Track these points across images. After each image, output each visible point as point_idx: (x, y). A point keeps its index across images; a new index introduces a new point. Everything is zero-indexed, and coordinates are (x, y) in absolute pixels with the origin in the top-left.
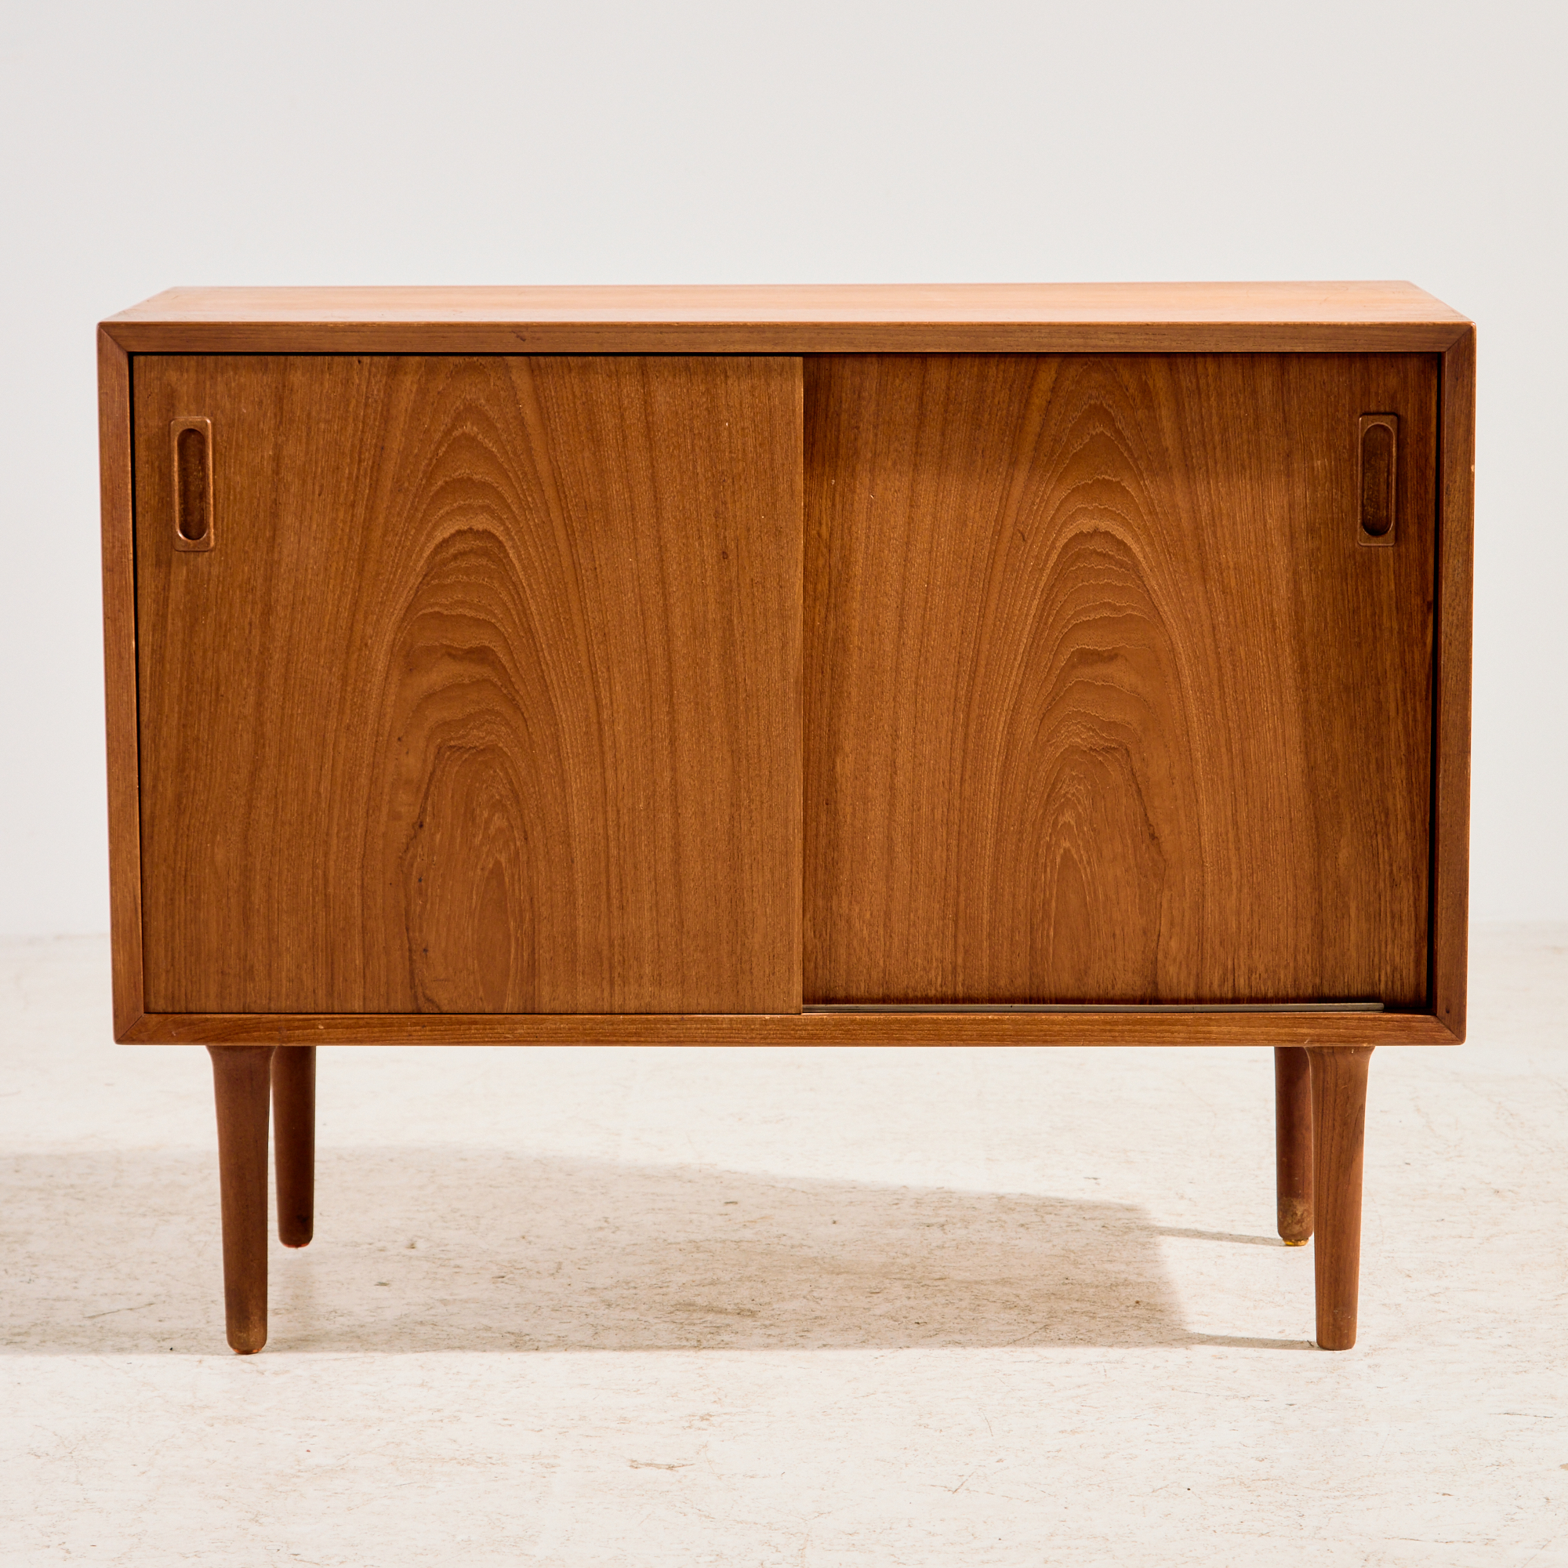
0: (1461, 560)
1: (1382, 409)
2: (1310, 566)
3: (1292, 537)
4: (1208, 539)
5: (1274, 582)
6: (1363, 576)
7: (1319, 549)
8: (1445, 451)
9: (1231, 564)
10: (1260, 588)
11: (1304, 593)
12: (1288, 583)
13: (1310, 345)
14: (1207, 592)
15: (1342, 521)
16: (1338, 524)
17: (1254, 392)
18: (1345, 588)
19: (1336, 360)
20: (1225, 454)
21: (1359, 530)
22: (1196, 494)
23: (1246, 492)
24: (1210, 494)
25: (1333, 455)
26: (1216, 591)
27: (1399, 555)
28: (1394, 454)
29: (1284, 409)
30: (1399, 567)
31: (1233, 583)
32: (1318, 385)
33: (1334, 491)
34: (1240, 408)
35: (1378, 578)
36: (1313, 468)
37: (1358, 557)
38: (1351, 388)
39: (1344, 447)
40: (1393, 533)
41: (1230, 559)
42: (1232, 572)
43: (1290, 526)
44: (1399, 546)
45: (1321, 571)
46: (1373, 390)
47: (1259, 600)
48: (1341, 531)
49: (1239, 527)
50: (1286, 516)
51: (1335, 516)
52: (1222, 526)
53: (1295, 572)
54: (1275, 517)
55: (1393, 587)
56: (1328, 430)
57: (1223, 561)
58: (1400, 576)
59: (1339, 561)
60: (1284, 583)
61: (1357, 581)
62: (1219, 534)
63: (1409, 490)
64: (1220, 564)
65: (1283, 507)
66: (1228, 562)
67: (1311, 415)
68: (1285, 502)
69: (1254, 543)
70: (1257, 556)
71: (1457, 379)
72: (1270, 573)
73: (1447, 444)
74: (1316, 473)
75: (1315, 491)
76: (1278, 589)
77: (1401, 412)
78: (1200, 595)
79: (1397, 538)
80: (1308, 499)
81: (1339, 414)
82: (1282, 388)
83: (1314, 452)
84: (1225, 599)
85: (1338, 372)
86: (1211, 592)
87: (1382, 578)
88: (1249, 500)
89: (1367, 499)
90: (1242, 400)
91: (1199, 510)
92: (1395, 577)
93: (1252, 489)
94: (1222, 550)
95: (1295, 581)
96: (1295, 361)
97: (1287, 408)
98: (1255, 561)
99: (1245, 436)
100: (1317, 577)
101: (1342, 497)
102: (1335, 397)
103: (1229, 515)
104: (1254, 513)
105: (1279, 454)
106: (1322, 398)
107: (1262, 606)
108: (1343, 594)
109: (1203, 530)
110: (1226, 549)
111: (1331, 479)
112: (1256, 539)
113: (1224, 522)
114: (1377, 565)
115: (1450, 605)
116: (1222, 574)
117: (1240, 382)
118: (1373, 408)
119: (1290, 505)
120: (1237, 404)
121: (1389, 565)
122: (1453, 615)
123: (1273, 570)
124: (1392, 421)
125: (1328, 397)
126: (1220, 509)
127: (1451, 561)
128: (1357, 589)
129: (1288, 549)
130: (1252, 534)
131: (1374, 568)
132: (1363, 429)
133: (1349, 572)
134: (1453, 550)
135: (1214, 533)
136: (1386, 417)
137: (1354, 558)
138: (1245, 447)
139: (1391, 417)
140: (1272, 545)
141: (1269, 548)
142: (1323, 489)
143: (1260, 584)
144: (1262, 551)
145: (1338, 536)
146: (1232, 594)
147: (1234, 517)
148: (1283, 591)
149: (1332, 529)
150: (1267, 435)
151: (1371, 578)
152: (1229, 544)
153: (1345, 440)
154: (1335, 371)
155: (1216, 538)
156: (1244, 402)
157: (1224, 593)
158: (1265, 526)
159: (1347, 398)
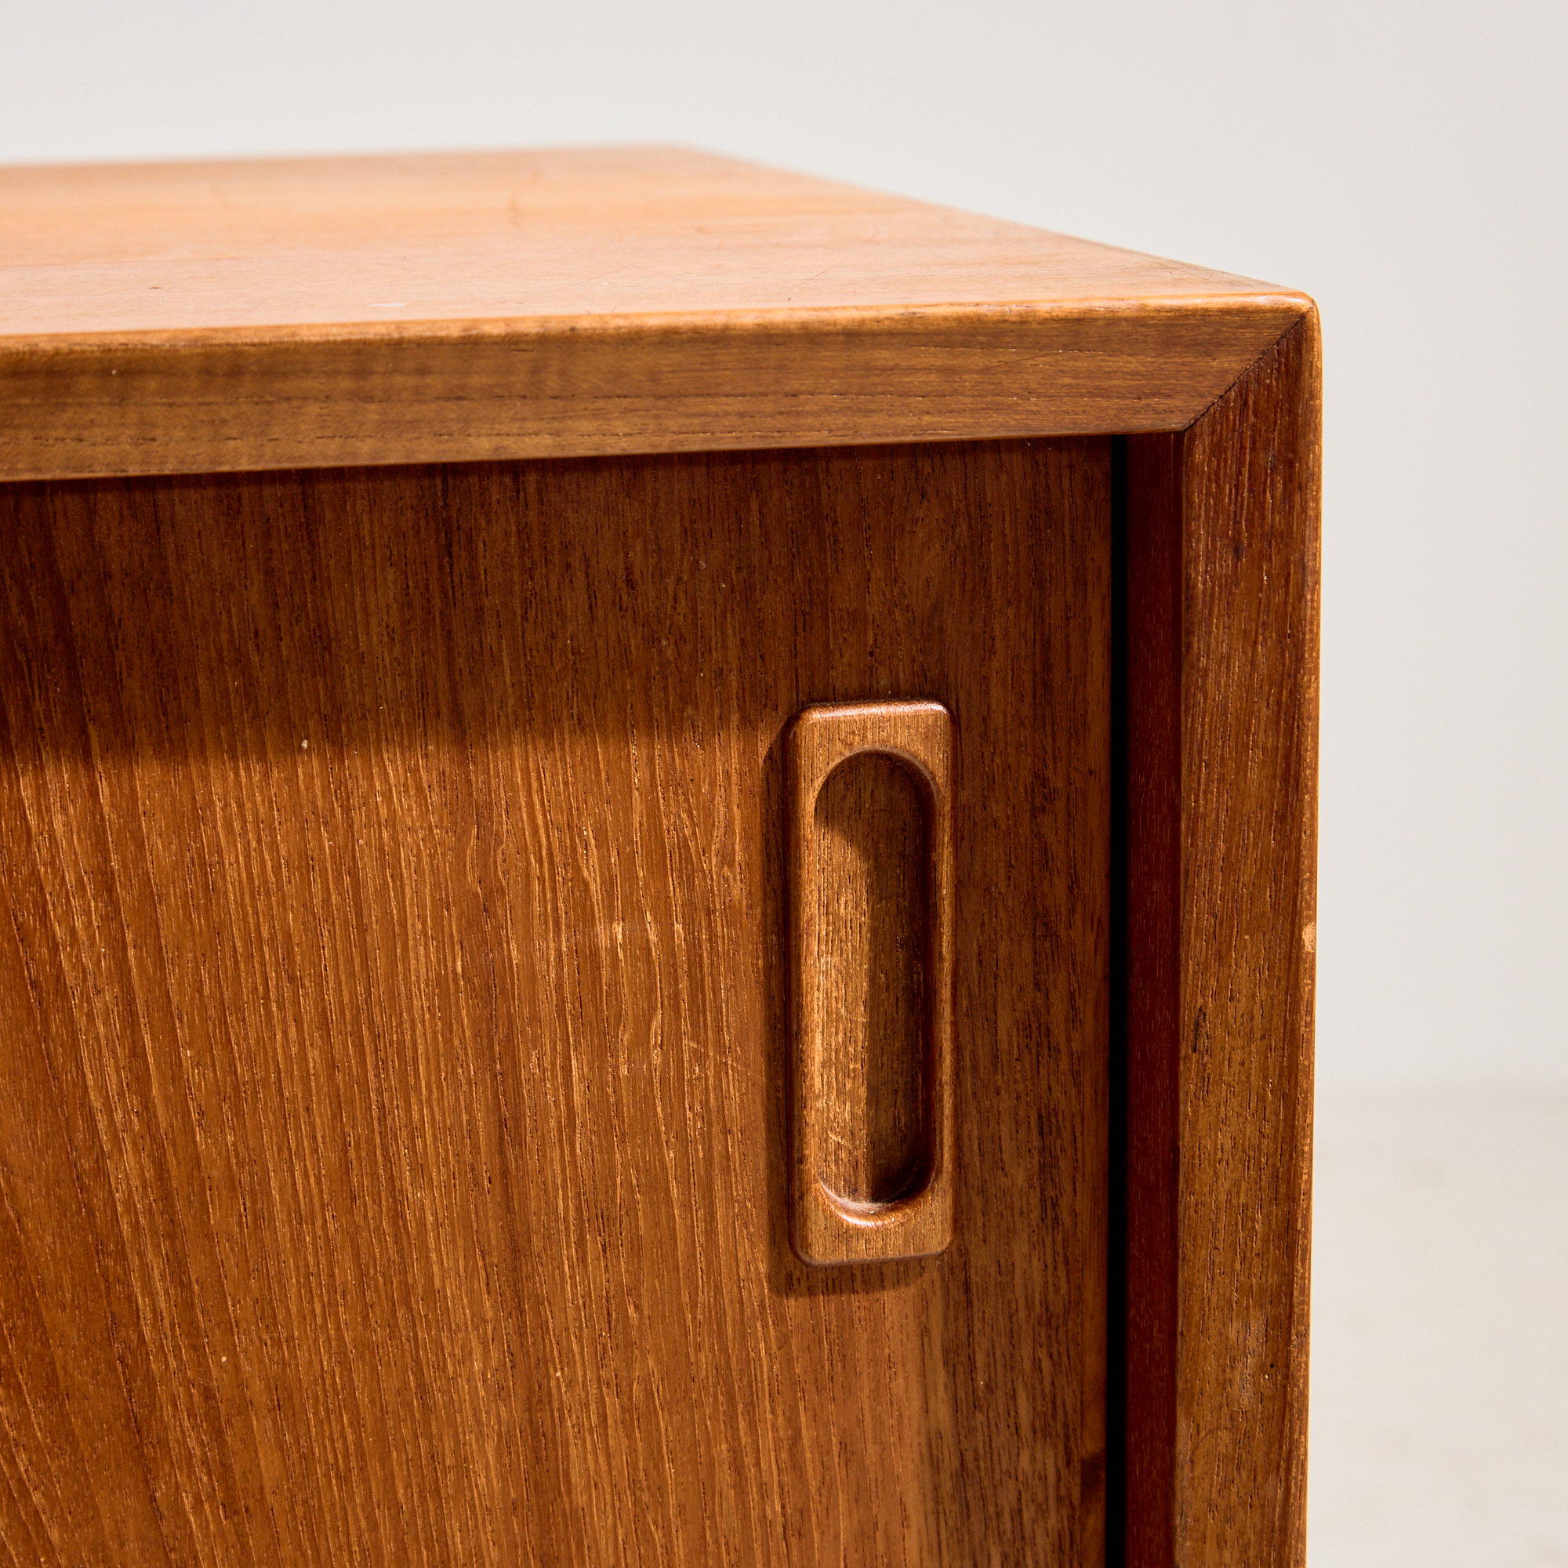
2: (599, 1363)
3: (516, 1251)
4: (151, 1293)
9: (257, 1390)
10: (390, 1478)
11: (579, 1479)
12: (505, 1444)
13: (586, 425)
14: (157, 1516)
16: (711, 1183)
17: (322, 638)
18: (746, 1441)
22: (85, 1103)
23: (307, 1077)
24: (147, 1104)
26: (198, 1503)
29: (456, 708)
31: (271, 1471)
32: (604, 593)
33: (689, 1045)
34: (260, 716)
36: (594, 957)
38: (748, 601)
39: (727, 857)
41: (248, 1370)
42: (262, 1424)
43: (507, 1208)
45: (646, 1383)
46: (842, 604)
47: (385, 1530)
48: (722, 1208)
49: (283, 1231)
50: (489, 1168)
52: (207, 1233)
53: (537, 1397)
56: (652, 786)
57: (220, 1380)
59: (719, 1331)
60: (490, 1447)
61: (793, 1407)
62: (196, 1268)
64: (208, 1393)
65: (471, 1131)
66: (241, 1385)
67: (580, 726)
68: (480, 1111)
69: (353, 1293)
70: (365, 1346)
72: (428, 1410)
74: (606, 975)
75: (603, 1052)
76: (464, 1473)
78: (130, 1530)
80: (577, 1088)
81: (700, 717)
82: (446, 616)
83: (595, 884)
84: (241, 1536)
85: (691, 534)
86: (178, 1510)
88: (323, 1110)
89: (826, 1064)
90: (265, 679)
91: (100, 1171)
93: (332, 1067)
94: (215, 1334)
97: (468, 697)
98: (361, 1370)
99: (286, 837)
100: (629, 1408)
101: (723, 1067)
102: (680, 641)
103: (234, 1184)
104: (346, 1165)
105: (443, 904)
106: (624, 651)
107: (402, 1547)
108: (739, 1470)
109: (121, 1255)
110: (230, 1326)
111: (675, 997)
112: (361, 1273)
113: (215, 1216)
115: (1211, 1505)
116: (218, 1434)
117: (255, 598)
119: (502, 1123)
120: (249, 695)
122: (1221, 1542)
123: (441, 1399)
125: (652, 640)
126: (195, 1162)
128: (796, 1440)
129: (498, 1307)
130: (343, 1257)
131: (864, 1350)
133: (762, 1374)
135: (177, 1267)
138: (292, 885)
140: (432, 1294)
141: (420, 1308)
142: (642, 1041)
143: (385, 1459)
144: (393, 1326)
145: (711, 1234)
146: (268, 1516)
148: (486, 1481)
150: (391, 822)
152: (243, 1308)
155: (184, 1286)
156: (280, 686)
157: (232, 1511)
158: (397, 1216)
159: (733, 642)
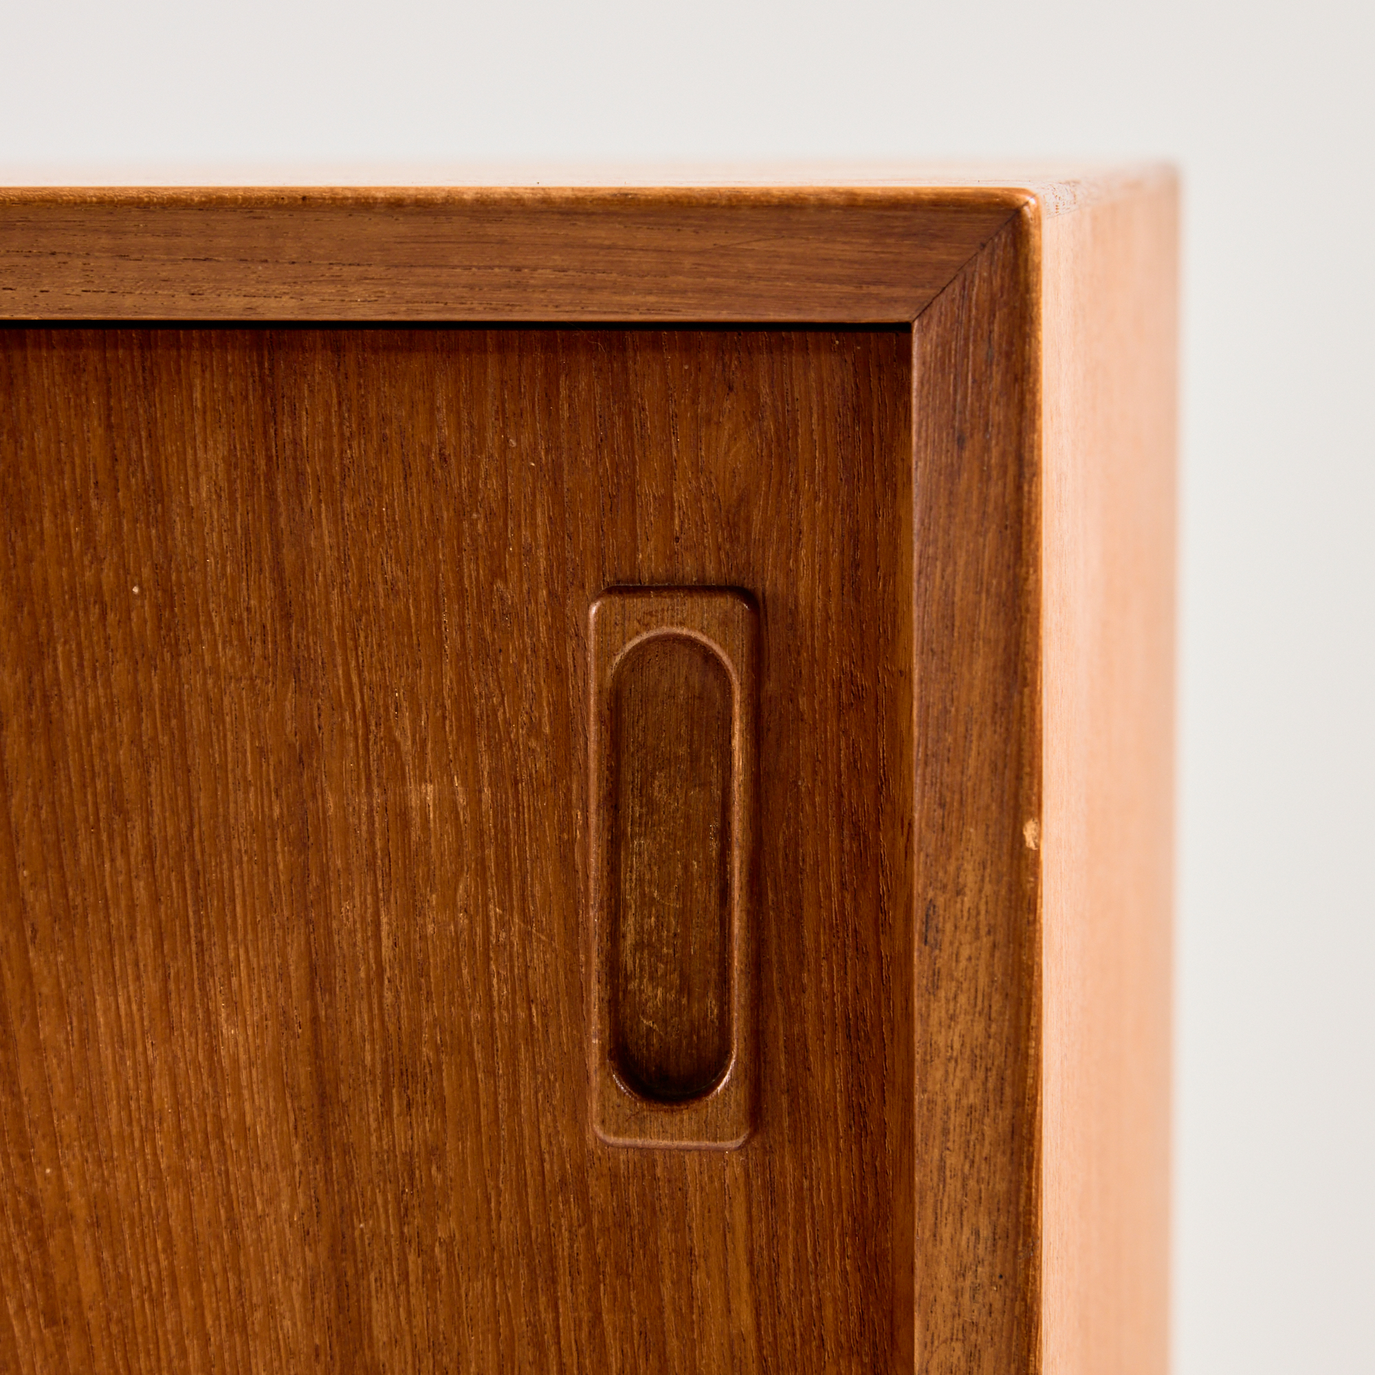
0: (985, 1233)
1: (688, 568)
2: (403, 1219)
3: (324, 1098)
5: (256, 1283)
6: (621, 1272)
7: (435, 1152)
8: (917, 753)
9: (79, 1203)
10: (199, 1308)
11: (380, 1334)
12: (310, 1288)
15: (530, 1041)
16: (514, 1051)
17: (155, 492)
18: (547, 1317)
19: (492, 360)
20: (40, 751)
21: (595, 1080)
23: (132, 907)
25: (485, 762)
26: (21, 1309)
27: (770, 1187)
28: (738, 761)
29: (278, 565)
30: (772, 1236)
31: (89, 1286)
32: (418, 465)
33: (495, 911)
34: (98, 560)
35: (684, 1283)
36: (403, 815)
37: (598, 1191)
38: (557, 481)
39: (534, 729)
40: (740, 1096)
41: (71, 1184)
42: (82, 1239)
43: (316, 1054)
44: (767, 1151)
45: (448, 1245)
46: (649, 489)
47: (194, 1359)
48: (525, 1078)
49: (106, 1053)
50: (300, 1013)
51: (502, 1016)
52: (38, 1048)
53: (341, 1246)
54: (253, 1017)
55: (745, 1318)
56: (462, 654)
57: (44, 1191)
58: (774, 1275)
59: (521, 1203)
60: (296, 1288)
61: (594, 1288)
62: (26, 1080)
63: (809, 912)
64: (33, 1203)
65: (283, 975)
66: (64, 1196)
67: (393, 591)
68: (292, 956)
69: (170, 1121)
70: (184, 1178)
71: (961, 442)
72: (237, 1245)
73: (924, 724)
74: (415, 834)
75: (414, 909)
76: (271, 1313)
77: (770, 582)
79: (756, 1116)
80: (386, 942)
81: (509, 591)
82: (269, 478)
83: (407, 746)
84: (60, 1347)
85: (501, 412)
87: (699, 1278)
88: (146, 939)
89: (639, 946)
90: (103, 526)
92: (754, 1276)
93: (156, 899)
94: (42, 1146)
95: (342, 1284)
96: (319, 366)
97: (289, 556)
98: (175, 1198)
99: (120, 675)
100: (430, 1269)
101: (526, 936)
102: (490, 515)
103: (62, 1003)
104: (166, 996)
105: (262, 752)
106: (436, 522)
108: (539, 1346)
110: (55, 1139)
111: (481, 862)
112: (177, 1102)
113: (45, 1031)
114: (681, 1226)
116: (41, 1242)
117: (96, 450)
118: (650, 562)
119: (313, 970)
120: (89, 540)
121: (727, 1228)
123: (250, 1236)
124: (725, 622)
125: (460, 514)
126: (28, 977)
127: (946, 1232)
128: (596, 1324)
129: (306, 1151)
130: (161, 1085)
131: (666, 1239)
132: (605, 654)
133: (563, 1250)
134: (953, 1185)
136: (703, 602)
137: (583, 1196)
138: (124, 723)
139: (724, 603)
140: (244, 1131)
141: (232, 1143)
142: (449, 903)
143: (196, 1290)
144: (206, 1158)
145: (514, 1102)
146: (85, 1331)
147: (87, 1012)
148: (291, 1323)
149: (491, 1073)
150: (215, 670)
151: (654, 1278)
152: (67, 1123)
153: (536, 698)
154: (490, 407)
156: (116, 533)
157: (52, 1321)
158: (212, 1051)
159: (542, 519)
